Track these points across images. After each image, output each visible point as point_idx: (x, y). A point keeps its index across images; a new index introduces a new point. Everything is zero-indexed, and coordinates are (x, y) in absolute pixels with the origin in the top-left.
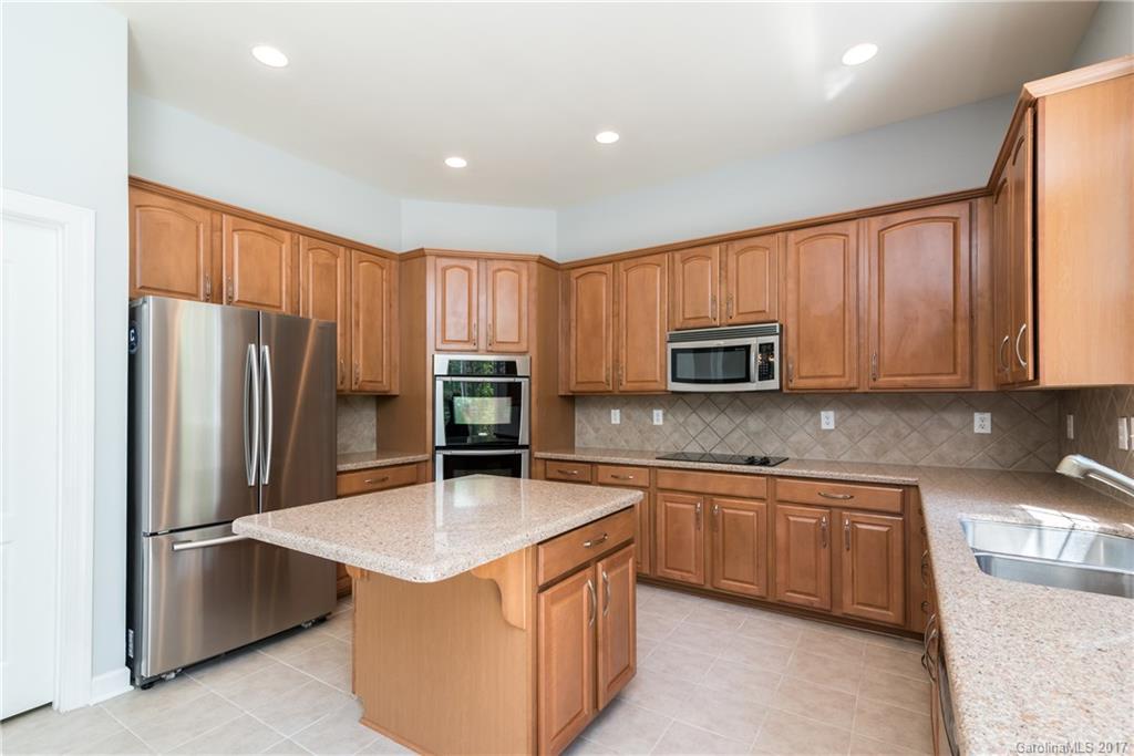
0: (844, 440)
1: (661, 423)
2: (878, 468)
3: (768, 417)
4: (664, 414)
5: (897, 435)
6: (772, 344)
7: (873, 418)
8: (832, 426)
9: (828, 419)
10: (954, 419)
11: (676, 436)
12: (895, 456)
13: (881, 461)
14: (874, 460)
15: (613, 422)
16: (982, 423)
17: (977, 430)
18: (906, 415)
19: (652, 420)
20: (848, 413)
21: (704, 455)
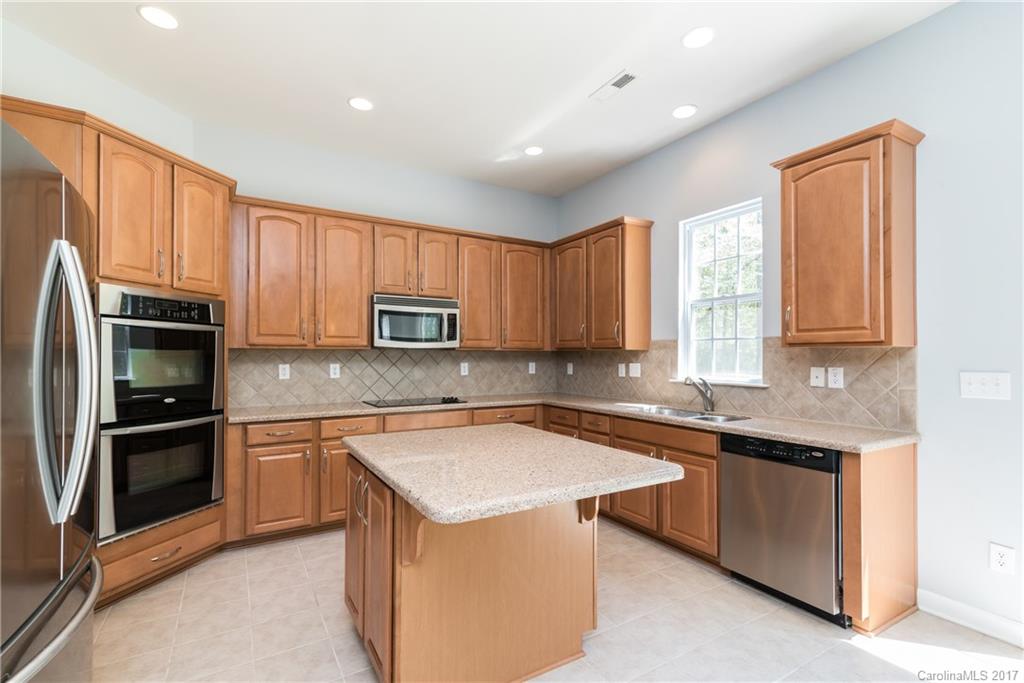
0: (473, 382)
1: (338, 376)
2: (489, 398)
3: (428, 368)
4: (341, 368)
5: (499, 377)
6: (455, 315)
7: (487, 366)
8: (467, 373)
9: (465, 368)
10: (521, 366)
11: (353, 387)
12: (498, 390)
13: (491, 394)
14: (487, 394)
15: (281, 377)
16: (532, 368)
17: (531, 372)
18: (502, 364)
19: (329, 375)
20: (475, 364)
21: (379, 402)
